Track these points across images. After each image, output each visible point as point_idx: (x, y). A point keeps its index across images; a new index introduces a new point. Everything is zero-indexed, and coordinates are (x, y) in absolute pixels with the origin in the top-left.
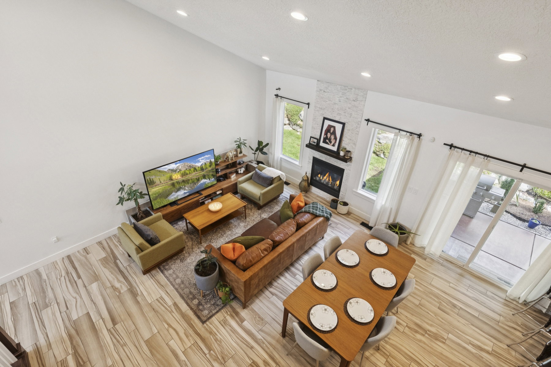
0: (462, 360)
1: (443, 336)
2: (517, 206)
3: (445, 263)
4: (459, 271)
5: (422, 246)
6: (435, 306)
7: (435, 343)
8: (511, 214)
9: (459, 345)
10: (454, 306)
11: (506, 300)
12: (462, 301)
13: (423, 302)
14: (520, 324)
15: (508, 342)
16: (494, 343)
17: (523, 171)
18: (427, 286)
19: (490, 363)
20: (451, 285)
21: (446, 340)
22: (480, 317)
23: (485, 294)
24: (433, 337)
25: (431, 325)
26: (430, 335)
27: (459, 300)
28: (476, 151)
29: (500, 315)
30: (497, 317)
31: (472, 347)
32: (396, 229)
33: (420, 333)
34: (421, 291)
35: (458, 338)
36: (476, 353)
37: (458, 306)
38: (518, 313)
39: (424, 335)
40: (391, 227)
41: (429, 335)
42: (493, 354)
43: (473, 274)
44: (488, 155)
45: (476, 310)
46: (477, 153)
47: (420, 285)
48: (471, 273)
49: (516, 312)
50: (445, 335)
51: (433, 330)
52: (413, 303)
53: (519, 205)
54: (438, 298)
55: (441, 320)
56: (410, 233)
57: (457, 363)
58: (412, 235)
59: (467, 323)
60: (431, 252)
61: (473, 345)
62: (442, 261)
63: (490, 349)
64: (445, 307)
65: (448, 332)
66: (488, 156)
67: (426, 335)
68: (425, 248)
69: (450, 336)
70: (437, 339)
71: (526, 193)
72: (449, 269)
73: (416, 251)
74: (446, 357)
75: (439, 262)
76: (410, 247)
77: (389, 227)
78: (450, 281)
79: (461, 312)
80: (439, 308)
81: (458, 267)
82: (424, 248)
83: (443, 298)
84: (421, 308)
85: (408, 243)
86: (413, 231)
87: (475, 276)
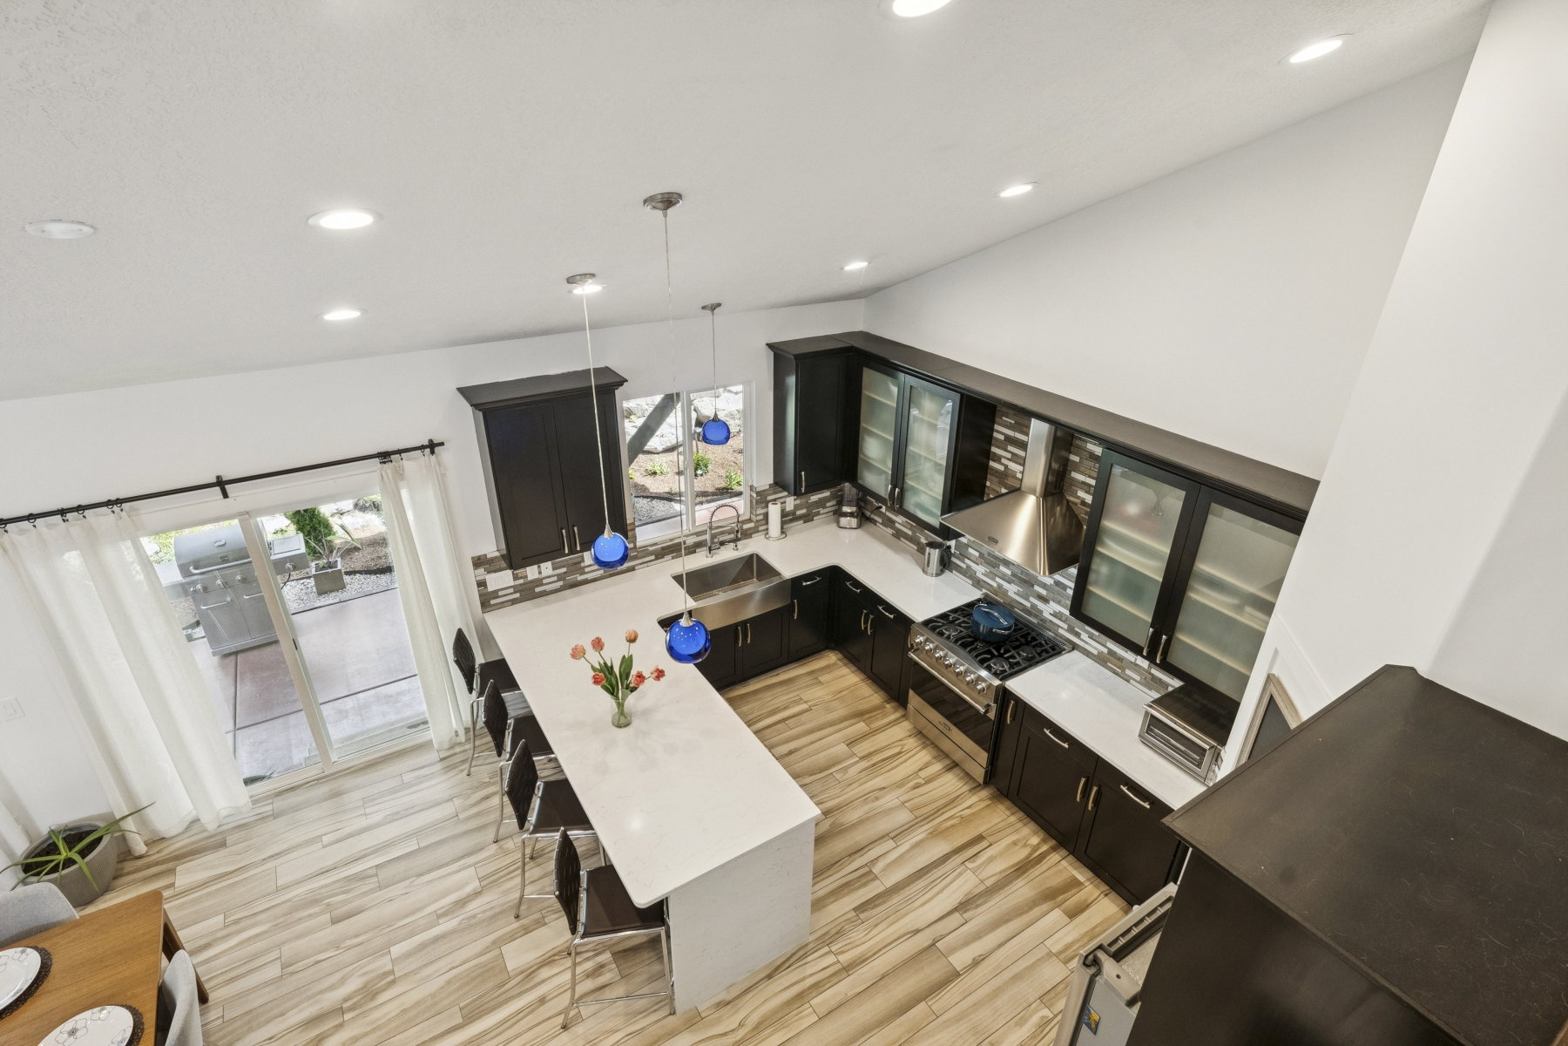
0: (447, 969)
1: (382, 971)
2: (359, 549)
3: (280, 803)
4: (323, 790)
5: (189, 819)
6: (321, 928)
7: (376, 1007)
8: (360, 572)
9: (423, 946)
10: (361, 877)
11: (442, 760)
12: (370, 850)
13: (287, 951)
14: (488, 780)
15: (490, 834)
16: (474, 865)
17: (230, 495)
18: (272, 904)
19: (492, 908)
20: (326, 839)
21: (392, 972)
22: (423, 844)
23: (405, 786)
24: (362, 1001)
25: (343, 981)
26: (354, 1004)
27: (363, 853)
28: (75, 504)
29: (451, 799)
30: (448, 810)
31: (446, 919)
32: (60, 854)
33: (329, 1032)
34: (266, 932)
35: (412, 935)
36: (460, 923)
37: (369, 871)
38: (471, 764)
39: (341, 1026)
40: (36, 862)
41: (351, 1009)
42: (485, 886)
43: (353, 769)
44: (114, 498)
45: (408, 836)
46: (80, 508)
47: (253, 920)
48: (348, 771)
49: (467, 765)
50: (384, 964)
51: (354, 984)
52: (266, 984)
53: (362, 544)
54: (315, 902)
55: (355, 941)
56: (114, 824)
57: (442, 988)
58: (130, 825)
59: (407, 883)
60: (224, 813)
61: (445, 914)
62: (270, 807)
63: (475, 885)
64: (346, 902)
65: (385, 949)
66: (119, 502)
67: (347, 1016)
68: (199, 820)
69: (396, 950)
70: (374, 995)
71: (357, 513)
72: (296, 808)
73: (182, 848)
74: (417, 1004)
75: (265, 815)
76: (158, 856)
77: (27, 868)
78: (318, 833)
79: (384, 874)
80: (334, 921)
81: (314, 785)
82: (196, 821)
83: (328, 889)
84: (293, 973)
85: (140, 847)
86: (120, 809)
87: (361, 769)
